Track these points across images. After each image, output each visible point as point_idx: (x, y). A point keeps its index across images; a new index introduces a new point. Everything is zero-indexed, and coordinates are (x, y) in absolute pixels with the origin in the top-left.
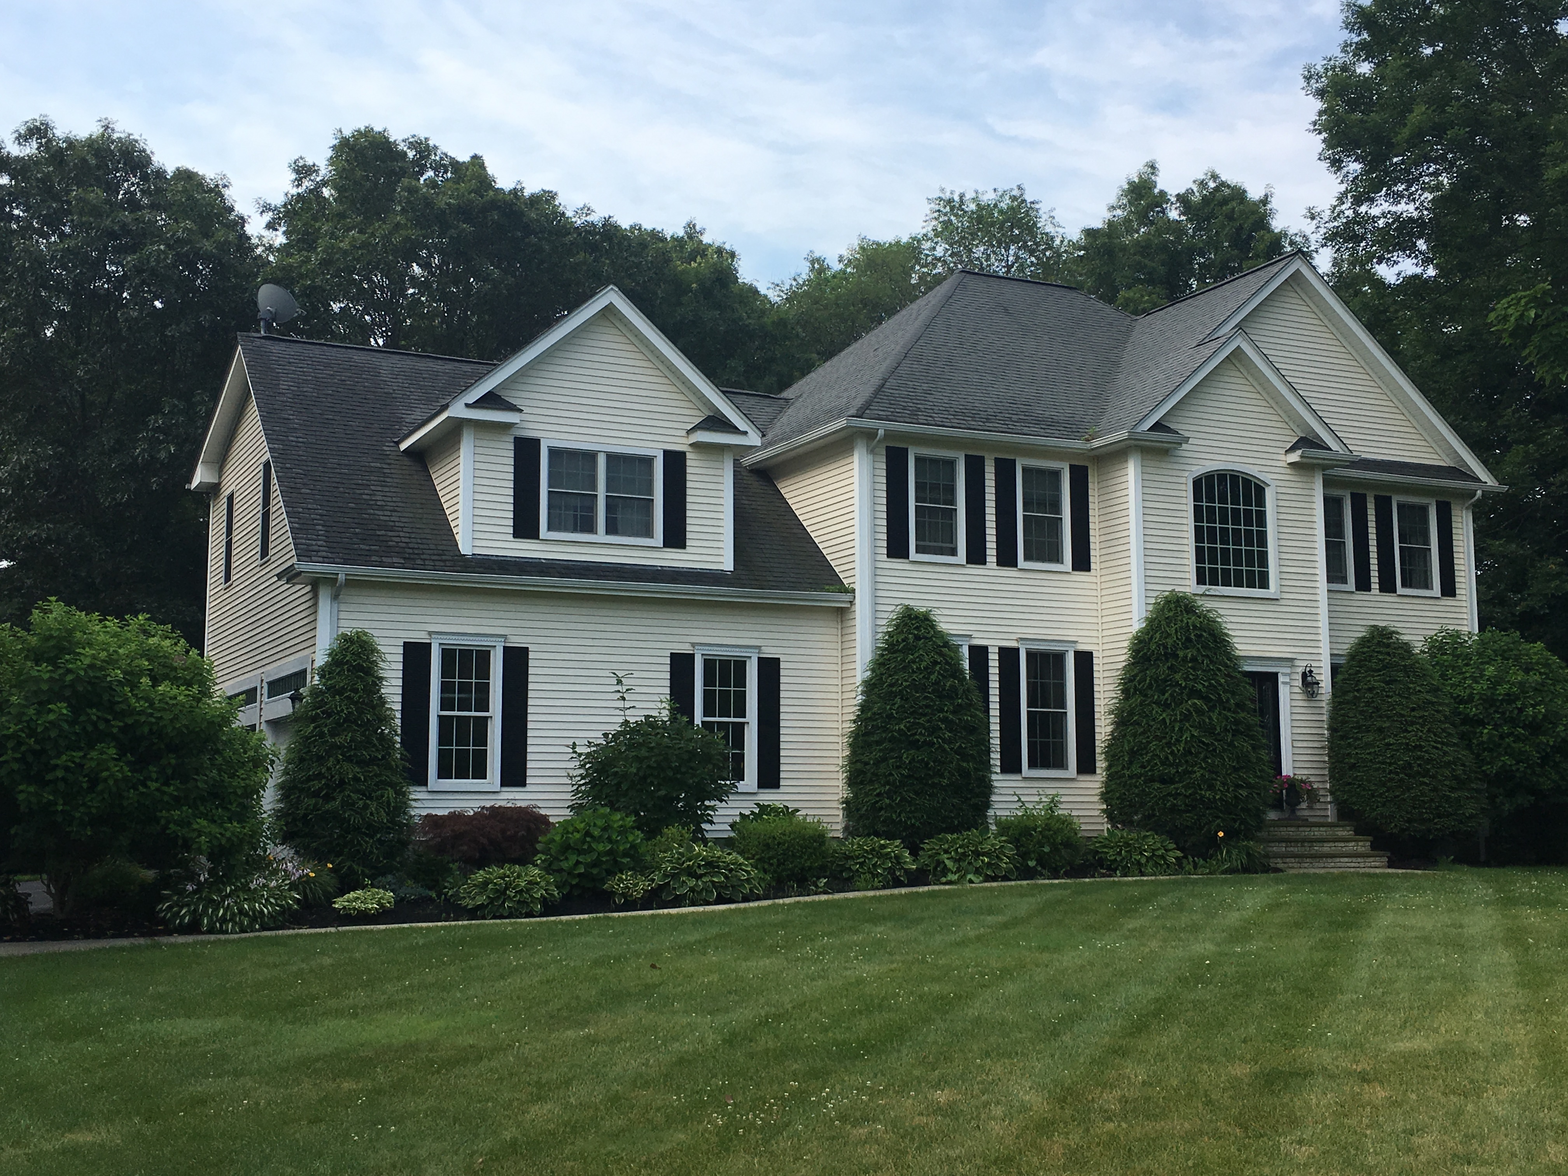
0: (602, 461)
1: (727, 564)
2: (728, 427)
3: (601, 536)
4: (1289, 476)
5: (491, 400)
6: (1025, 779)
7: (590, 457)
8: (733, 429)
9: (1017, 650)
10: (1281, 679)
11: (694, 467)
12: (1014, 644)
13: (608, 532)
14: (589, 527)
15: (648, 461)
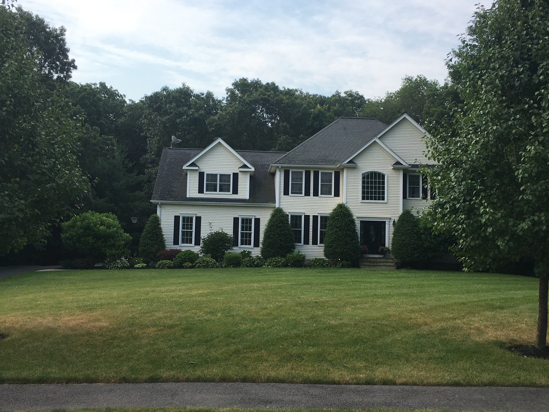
0: (218, 176)
1: (248, 197)
2: (247, 167)
3: (218, 192)
4: (393, 171)
5: (193, 164)
6: (319, 246)
7: (216, 175)
8: (248, 168)
9: (318, 216)
10: (386, 223)
11: (240, 176)
12: (317, 215)
13: (220, 191)
14: (215, 190)
15: (230, 175)
